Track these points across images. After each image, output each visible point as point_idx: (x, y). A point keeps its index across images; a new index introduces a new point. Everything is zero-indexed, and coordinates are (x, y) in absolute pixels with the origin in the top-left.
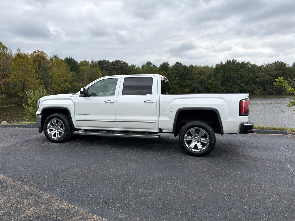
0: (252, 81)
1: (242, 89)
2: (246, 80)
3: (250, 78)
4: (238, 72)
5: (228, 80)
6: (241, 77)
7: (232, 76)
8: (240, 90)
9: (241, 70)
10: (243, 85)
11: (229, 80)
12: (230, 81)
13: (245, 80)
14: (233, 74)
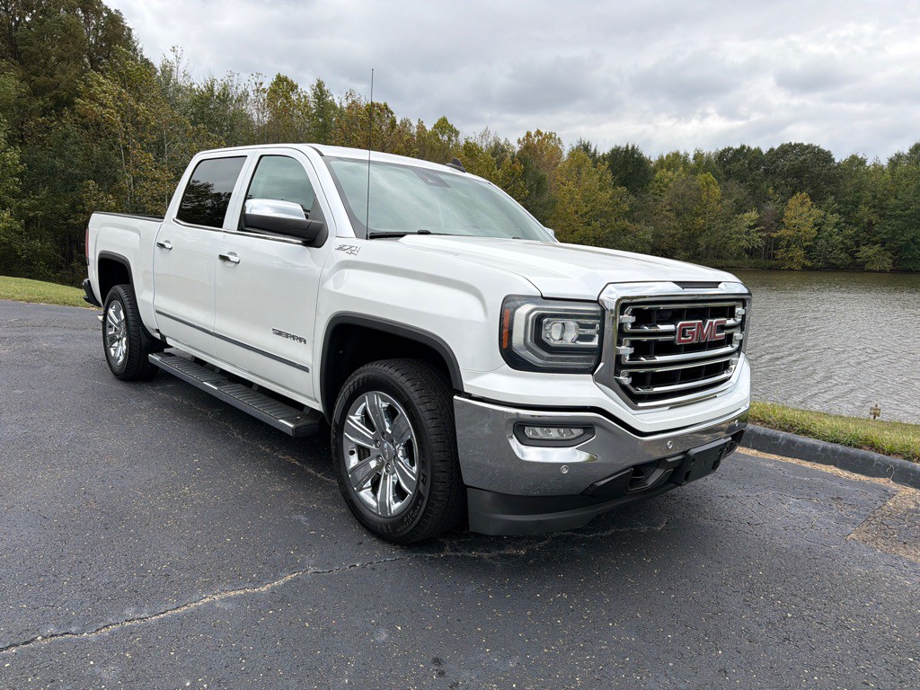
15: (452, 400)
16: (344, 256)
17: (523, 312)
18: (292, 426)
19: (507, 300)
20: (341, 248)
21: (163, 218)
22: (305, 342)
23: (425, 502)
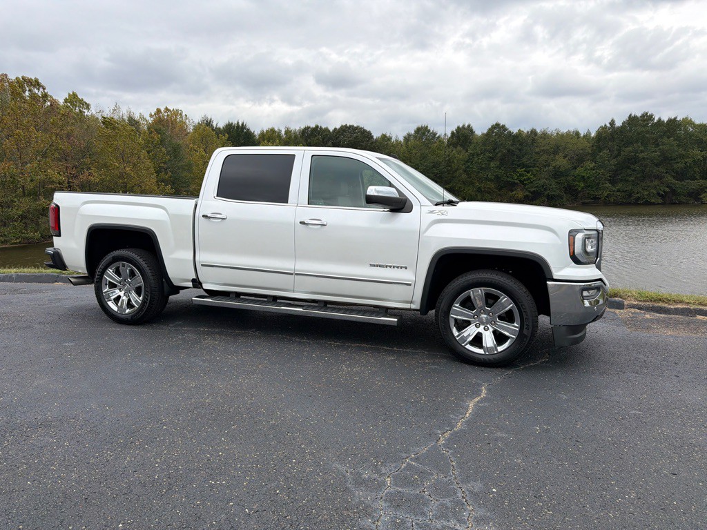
0: (696, 169)
1: (667, 190)
2: (679, 166)
3: (689, 160)
4: (657, 145)
5: (629, 168)
6: (666, 159)
7: (641, 155)
8: (662, 193)
9: (665, 140)
10: (669, 179)
11: (632, 166)
12: (634, 170)
13: (675, 166)
14: (642, 152)
15: (546, 284)
16: (435, 217)
17: (579, 237)
18: (396, 320)
19: (570, 232)
20: (431, 212)
21: (198, 196)
22: (406, 268)
23: (528, 338)
